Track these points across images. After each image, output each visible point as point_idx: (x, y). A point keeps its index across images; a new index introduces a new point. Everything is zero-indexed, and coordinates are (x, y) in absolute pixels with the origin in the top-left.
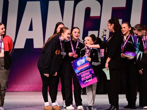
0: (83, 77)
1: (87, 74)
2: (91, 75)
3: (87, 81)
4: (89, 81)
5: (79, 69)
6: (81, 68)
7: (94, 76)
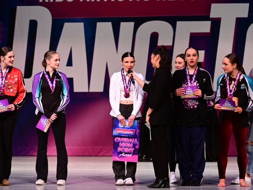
0: (121, 147)
1: (129, 145)
2: (133, 149)
3: (123, 155)
4: (127, 155)
5: (117, 131)
6: (121, 132)
7: (136, 152)
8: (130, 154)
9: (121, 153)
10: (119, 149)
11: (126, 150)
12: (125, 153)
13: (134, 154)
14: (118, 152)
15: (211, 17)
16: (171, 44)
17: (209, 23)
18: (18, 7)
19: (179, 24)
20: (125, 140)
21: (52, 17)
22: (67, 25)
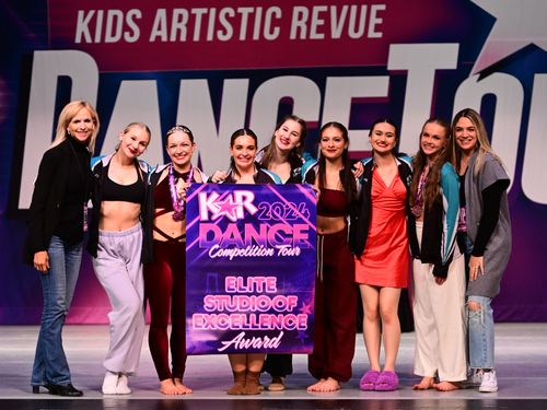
15: (390, 68)
16: (317, 119)
17: (385, 80)
18: (37, 53)
21: (100, 69)
22: (126, 85)
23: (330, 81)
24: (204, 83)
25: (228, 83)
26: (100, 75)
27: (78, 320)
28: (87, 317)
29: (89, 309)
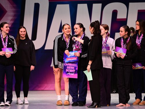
0: (68, 69)
1: (72, 68)
2: (75, 70)
3: (69, 74)
4: (71, 74)
7: (76, 72)
8: (73, 73)
9: (68, 72)
10: (67, 70)
11: (71, 71)
12: (70, 73)
13: (75, 73)
14: (66, 72)
16: (126, 18)
19: (131, 4)
20: (70, 64)
22: (58, 6)
23: (130, 4)
24: (86, 5)
25: (94, 5)
26: (49, 3)
27: (42, 89)
28: (45, 88)
29: (46, 85)
